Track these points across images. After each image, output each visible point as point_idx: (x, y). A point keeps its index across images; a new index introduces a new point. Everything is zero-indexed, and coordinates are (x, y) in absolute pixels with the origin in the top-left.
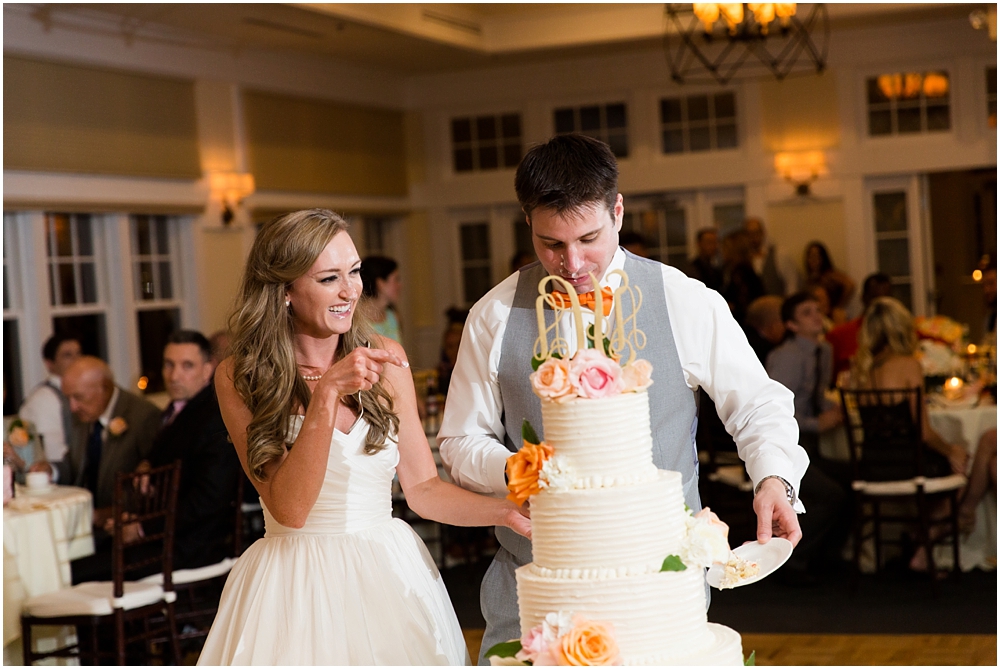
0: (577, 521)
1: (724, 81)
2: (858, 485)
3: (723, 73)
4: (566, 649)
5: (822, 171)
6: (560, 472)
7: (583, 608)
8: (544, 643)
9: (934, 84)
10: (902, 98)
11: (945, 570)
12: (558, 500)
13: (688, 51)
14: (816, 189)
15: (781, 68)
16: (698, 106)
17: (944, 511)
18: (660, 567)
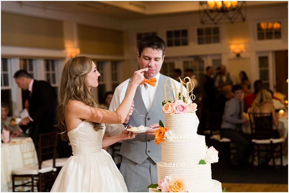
0: (175, 149)
1: (216, 24)
2: (254, 141)
3: (216, 21)
4: (171, 186)
5: (244, 50)
6: (170, 135)
7: (176, 174)
8: (165, 184)
9: (277, 25)
10: (267, 29)
11: (278, 165)
12: (169, 143)
13: (206, 15)
14: (242, 55)
15: (233, 20)
16: (208, 31)
17: (278, 148)
18: (199, 163)
